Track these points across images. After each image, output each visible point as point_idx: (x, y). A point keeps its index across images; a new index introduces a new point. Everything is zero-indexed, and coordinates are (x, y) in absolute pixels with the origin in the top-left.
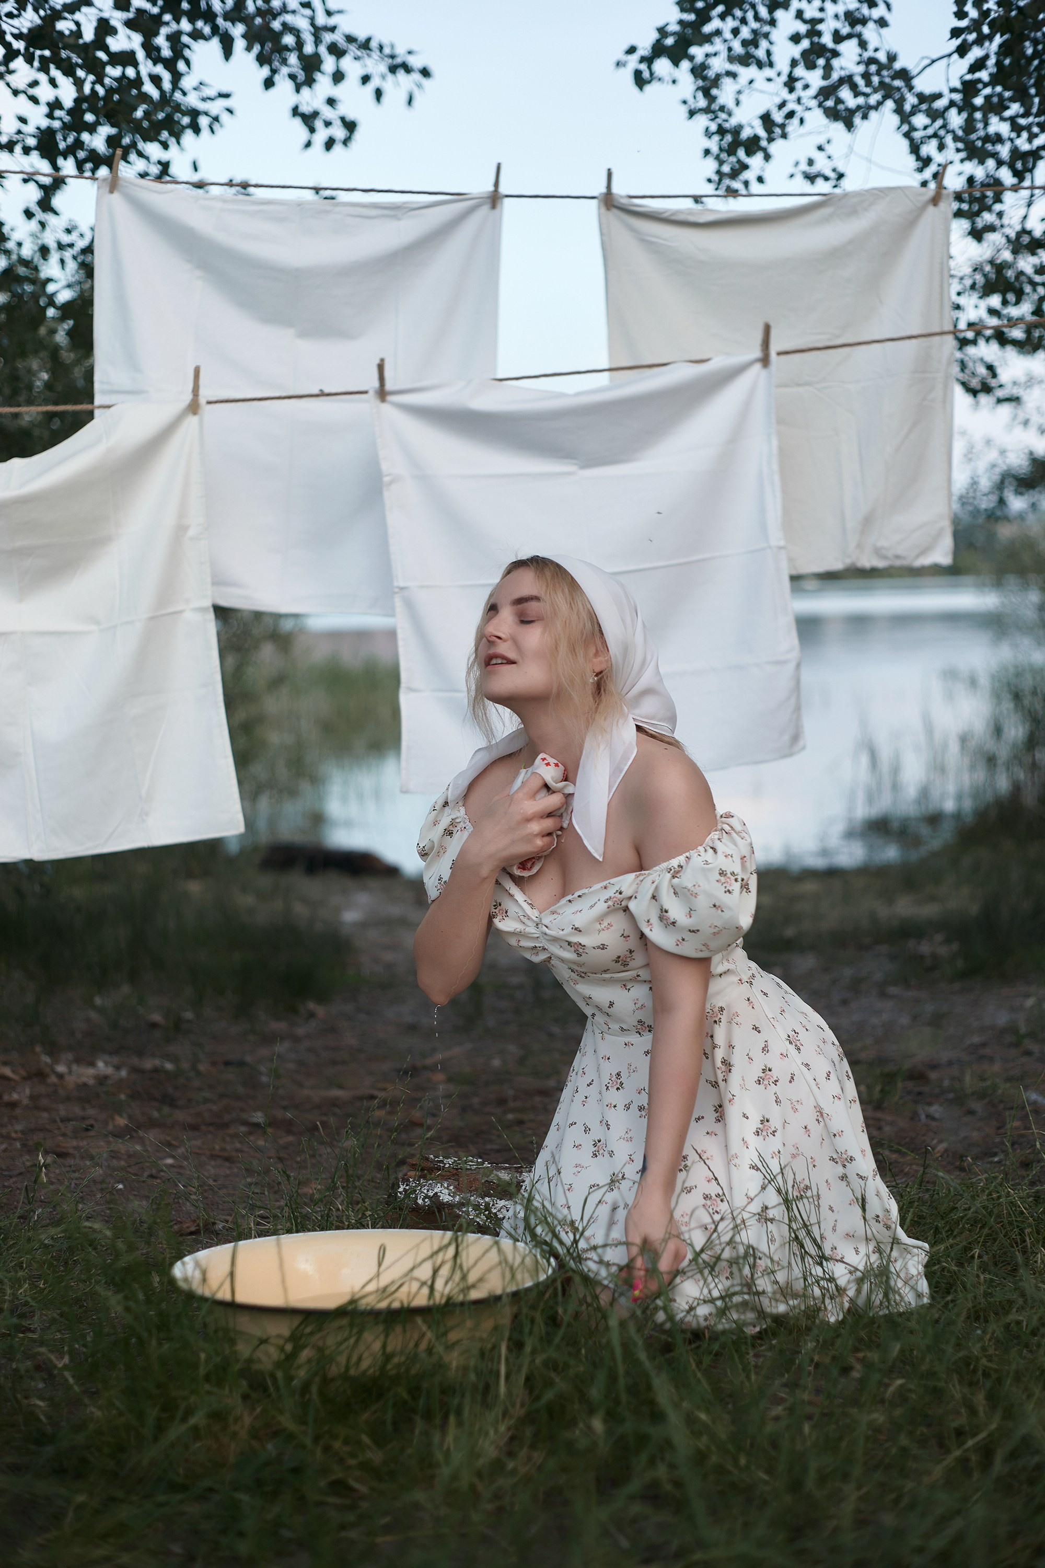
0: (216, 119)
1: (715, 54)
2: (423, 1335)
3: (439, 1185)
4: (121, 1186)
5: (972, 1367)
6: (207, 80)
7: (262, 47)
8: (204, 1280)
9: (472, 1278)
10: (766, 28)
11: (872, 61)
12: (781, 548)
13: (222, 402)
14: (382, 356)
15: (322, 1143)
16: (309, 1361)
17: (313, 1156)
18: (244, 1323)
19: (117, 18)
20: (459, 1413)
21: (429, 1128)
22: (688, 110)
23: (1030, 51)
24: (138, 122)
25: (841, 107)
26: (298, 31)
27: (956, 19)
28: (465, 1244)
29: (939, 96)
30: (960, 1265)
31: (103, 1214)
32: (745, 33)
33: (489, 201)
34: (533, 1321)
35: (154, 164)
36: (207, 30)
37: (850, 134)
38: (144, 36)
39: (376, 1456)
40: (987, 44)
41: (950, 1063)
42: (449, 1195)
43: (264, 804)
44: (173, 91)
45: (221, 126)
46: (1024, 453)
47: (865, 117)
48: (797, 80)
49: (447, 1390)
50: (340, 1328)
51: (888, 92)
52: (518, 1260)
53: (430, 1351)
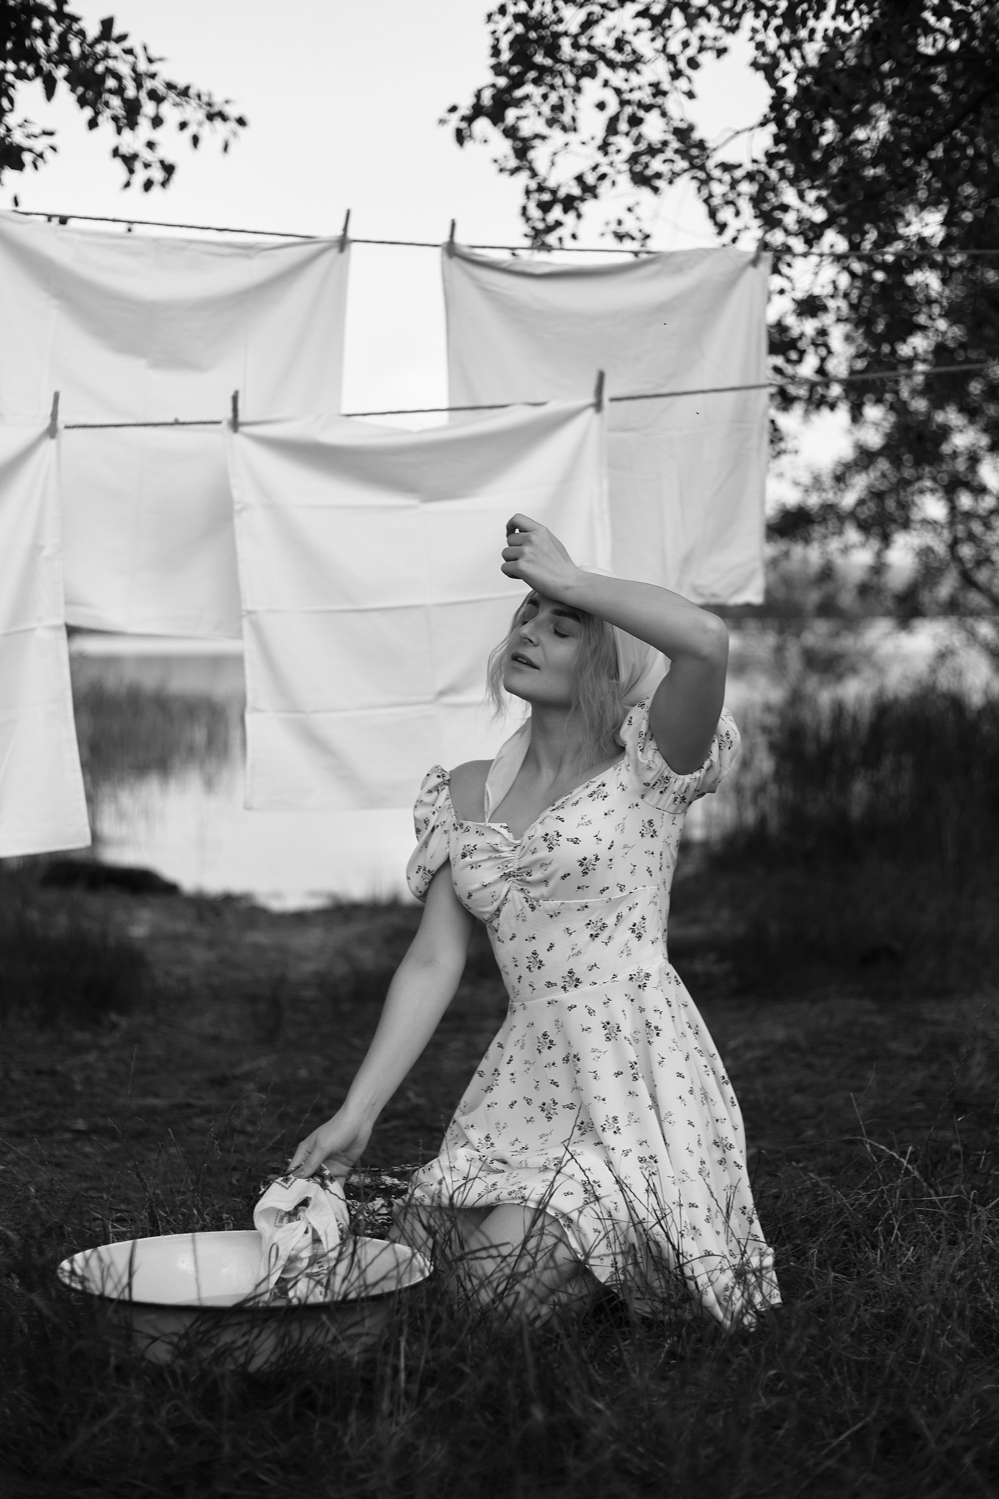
0: (41, 156)
1: (525, 117)
6: (31, 118)
7: (85, 89)
10: (572, 95)
13: (80, 426)
14: (236, 388)
25: (647, 173)
26: (120, 76)
29: (740, 166)
32: (554, 99)
33: (337, 244)
36: (30, 70)
37: (655, 198)
45: (45, 162)
47: (670, 182)
48: (609, 144)
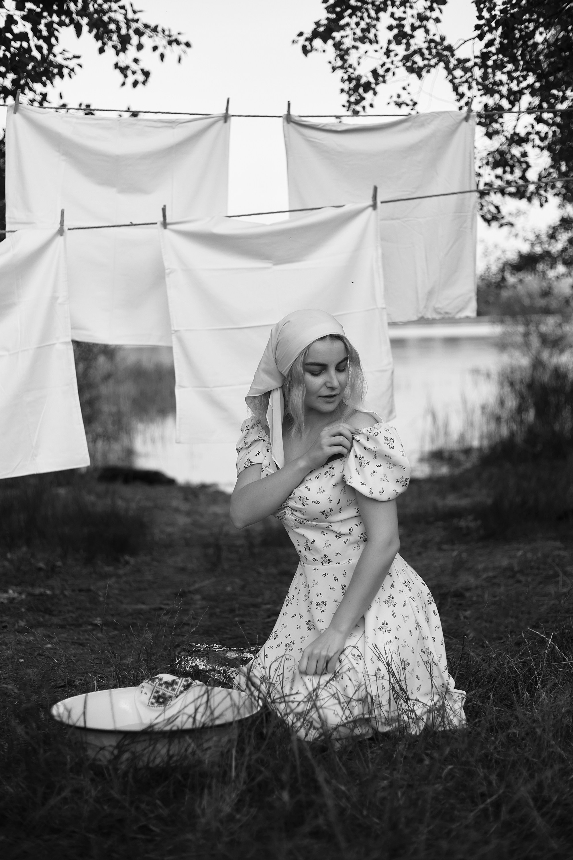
0: (72, 70)
1: (347, 36)
2: (189, 745)
3: (198, 660)
4: (22, 660)
5: (489, 758)
6: (67, 48)
7: (98, 30)
8: (69, 716)
9: (217, 713)
10: (374, 22)
11: (432, 41)
12: (384, 308)
13: (76, 229)
14: (165, 204)
15: (132, 634)
16: (127, 760)
17: (129, 642)
18: (91, 739)
19: (17, 15)
20: (210, 787)
21: (192, 626)
22: (331, 67)
23: (518, 35)
24: (28, 72)
25: (415, 66)
26: (118, 22)
27: (478, 20)
28: (212, 695)
29: (468, 60)
30: (483, 702)
31: (13, 676)
32: (363, 25)
33: (223, 118)
34: (250, 736)
35: (38, 94)
36: (67, 21)
37: (420, 81)
38: (32, 25)
39: (164, 812)
40: (494, 32)
41: (477, 587)
42: (204, 665)
43: (100, 444)
44: (48, 54)
45: (75, 74)
46: (516, 252)
47: (428, 71)
48: (391, 51)
49: (203, 775)
50: (145, 741)
51: (441, 57)
52: (241, 703)
53: (194, 753)
